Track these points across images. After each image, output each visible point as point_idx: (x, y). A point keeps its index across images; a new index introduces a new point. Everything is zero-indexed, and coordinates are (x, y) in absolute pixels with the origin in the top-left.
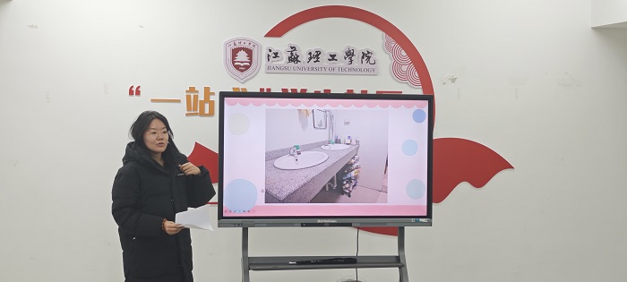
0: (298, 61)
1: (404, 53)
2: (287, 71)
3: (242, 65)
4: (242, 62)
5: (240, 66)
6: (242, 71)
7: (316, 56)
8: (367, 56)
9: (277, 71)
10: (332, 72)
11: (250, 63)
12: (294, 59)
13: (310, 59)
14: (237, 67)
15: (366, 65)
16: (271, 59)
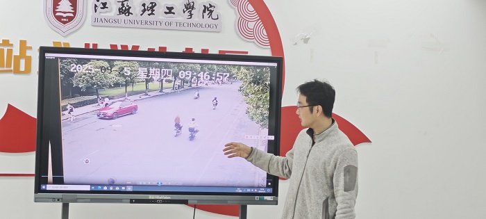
0: (129, 13)
1: (251, 8)
2: (117, 25)
3: (65, 15)
4: (65, 13)
5: (62, 17)
6: (64, 23)
7: (150, 8)
9: (106, 24)
10: (169, 27)
11: (75, 14)
13: (144, 11)
14: (59, 18)
15: (207, 20)
16: (99, 9)
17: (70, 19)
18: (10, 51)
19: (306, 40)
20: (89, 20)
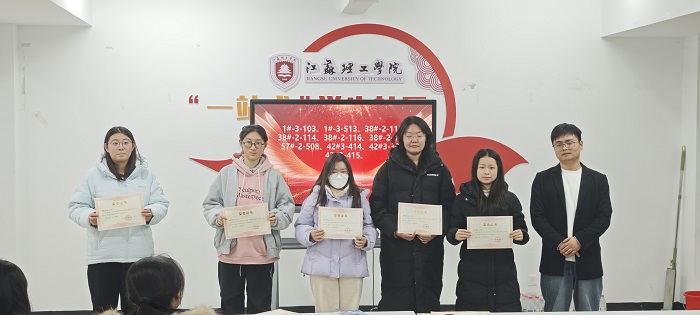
1: (427, 64)
3: (285, 76)
4: (285, 74)
5: (283, 77)
6: (285, 81)
7: (349, 68)
8: (394, 67)
11: (292, 75)
12: (329, 70)
13: (344, 70)
14: (280, 78)
16: (310, 71)
17: (289, 79)
18: (245, 104)
19: (473, 86)
20: (303, 79)
